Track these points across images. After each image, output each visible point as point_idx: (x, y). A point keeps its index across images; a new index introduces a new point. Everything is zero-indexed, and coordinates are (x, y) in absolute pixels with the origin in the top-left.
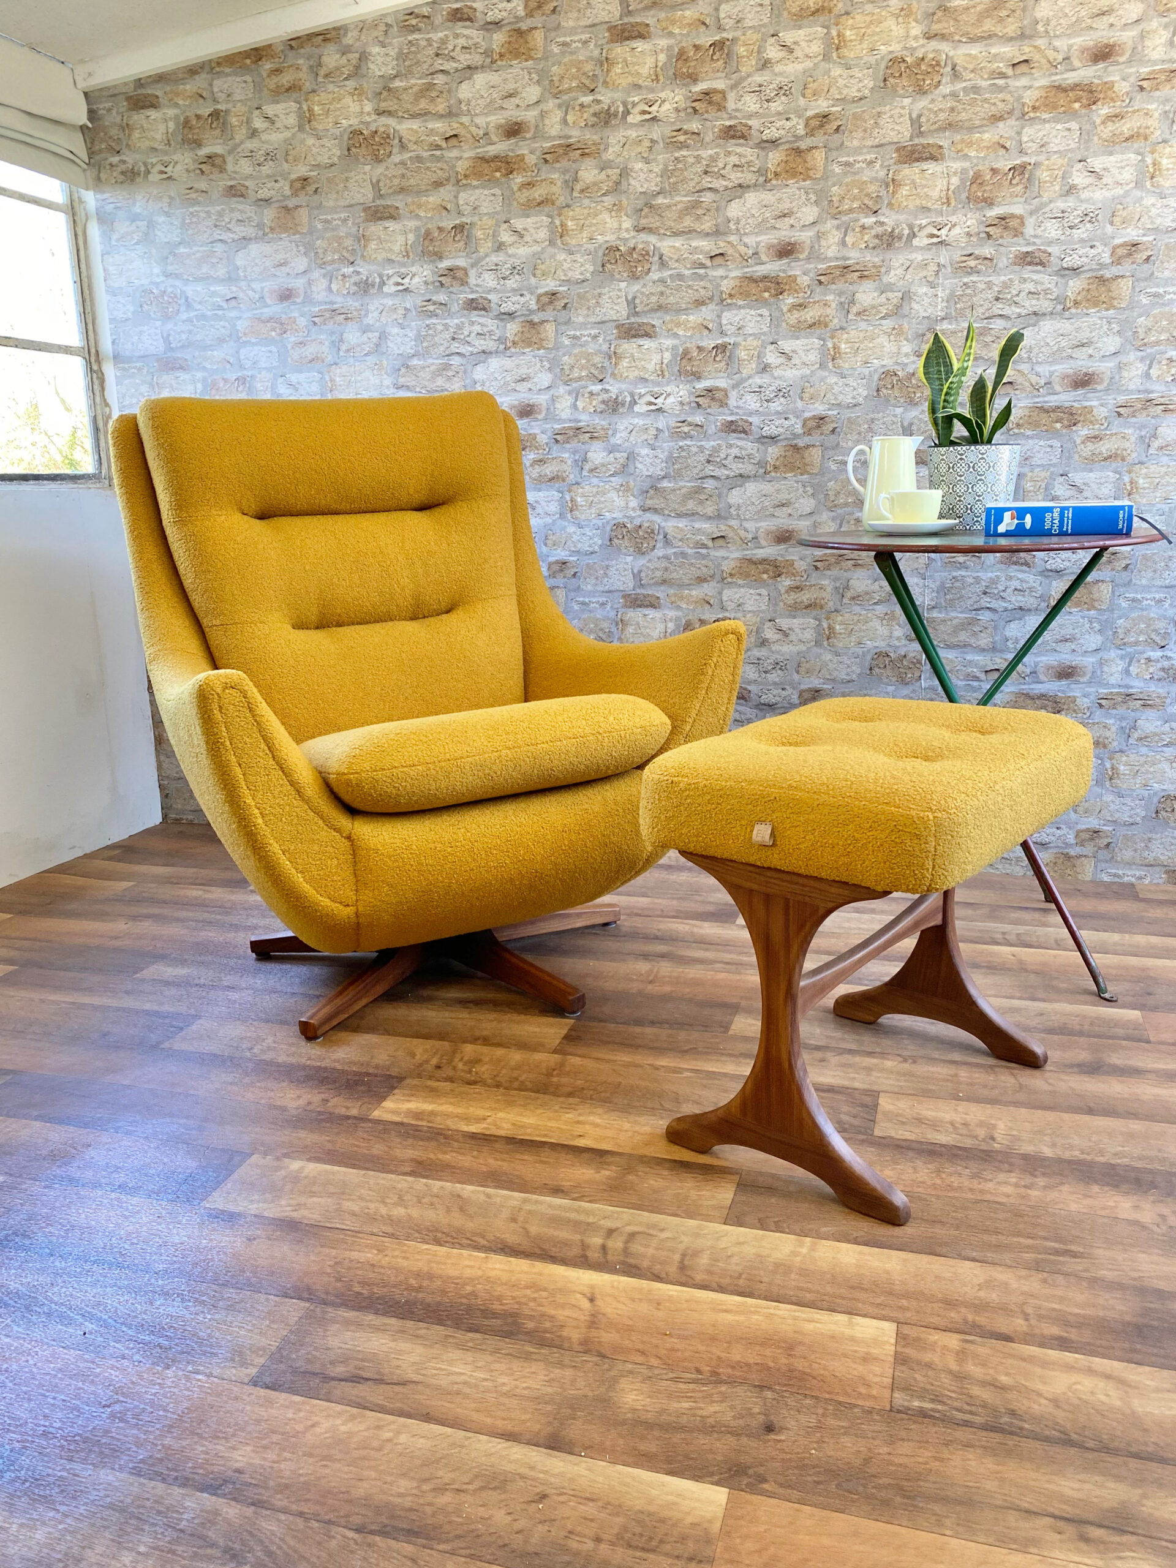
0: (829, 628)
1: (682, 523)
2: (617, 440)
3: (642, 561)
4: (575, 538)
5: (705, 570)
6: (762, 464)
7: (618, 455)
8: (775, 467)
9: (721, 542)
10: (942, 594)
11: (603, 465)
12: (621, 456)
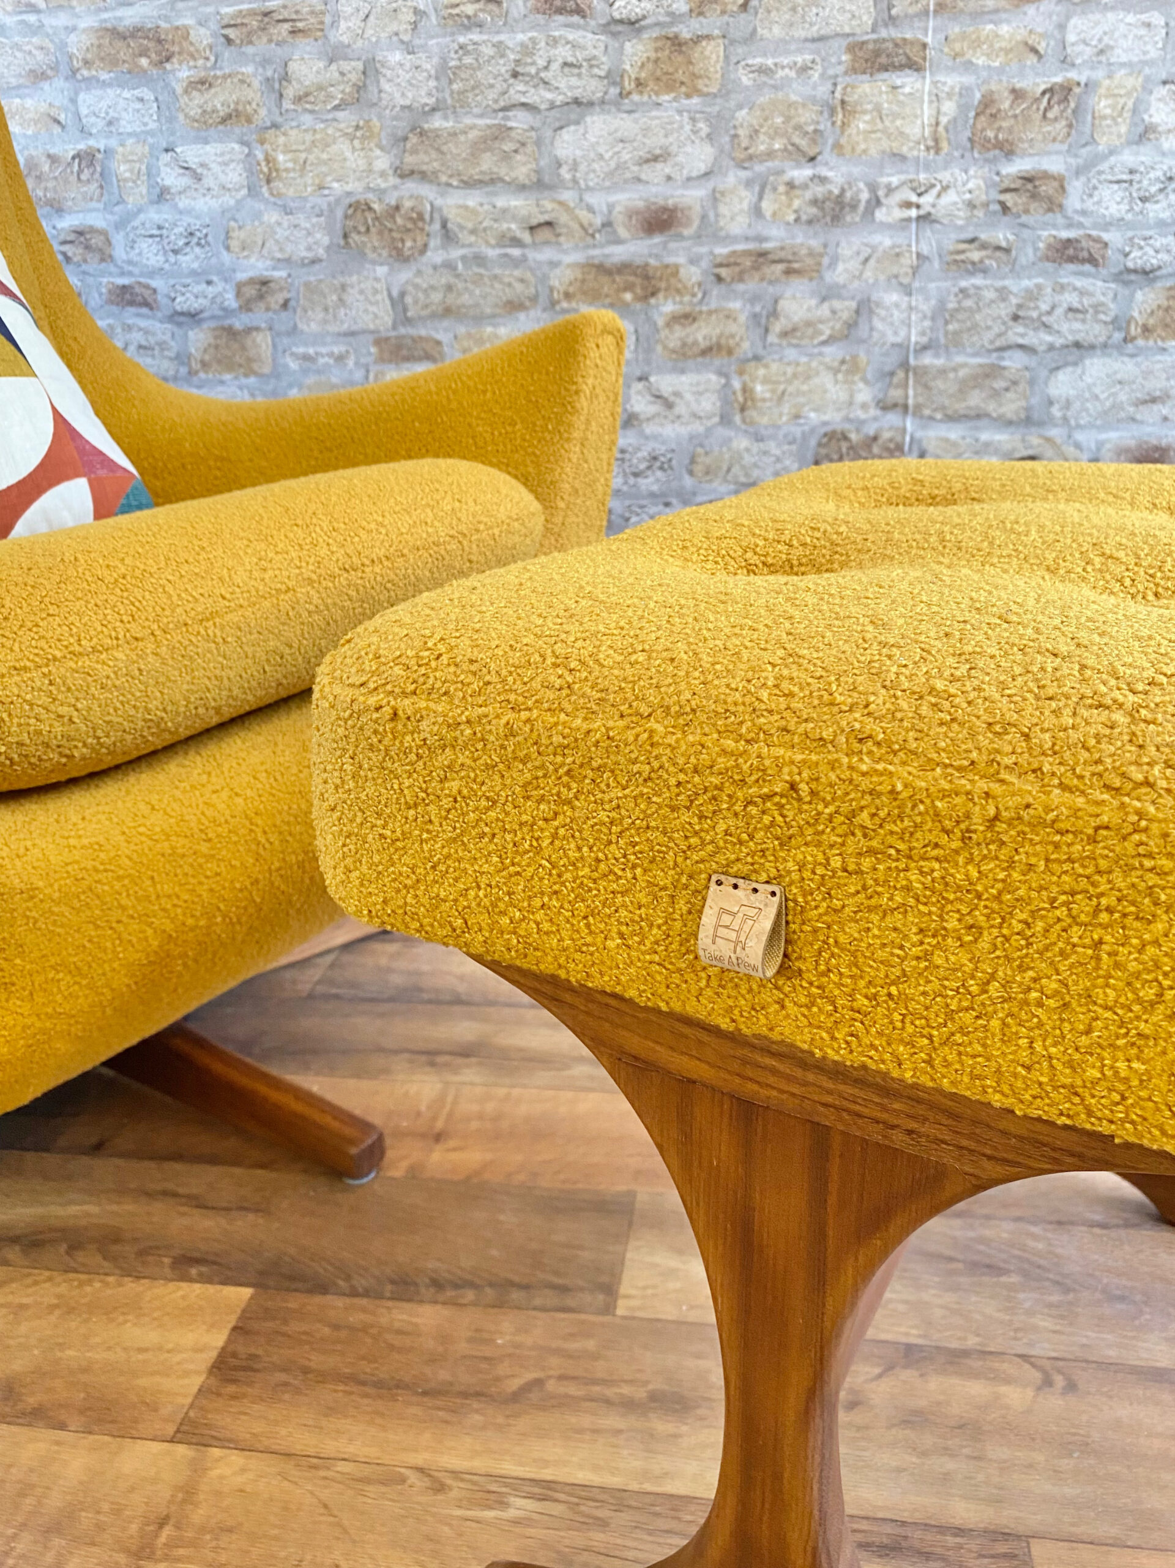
0: (745, 390)
1: (473, 199)
2: (342, 34)
3: (405, 275)
4: (281, 234)
5: (519, 287)
6: (614, 77)
7: (346, 66)
8: (639, 83)
9: (545, 234)
10: (940, 322)
11: (320, 88)
12: (353, 68)
